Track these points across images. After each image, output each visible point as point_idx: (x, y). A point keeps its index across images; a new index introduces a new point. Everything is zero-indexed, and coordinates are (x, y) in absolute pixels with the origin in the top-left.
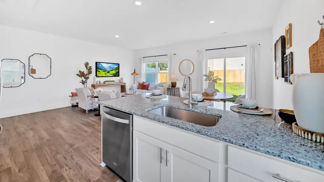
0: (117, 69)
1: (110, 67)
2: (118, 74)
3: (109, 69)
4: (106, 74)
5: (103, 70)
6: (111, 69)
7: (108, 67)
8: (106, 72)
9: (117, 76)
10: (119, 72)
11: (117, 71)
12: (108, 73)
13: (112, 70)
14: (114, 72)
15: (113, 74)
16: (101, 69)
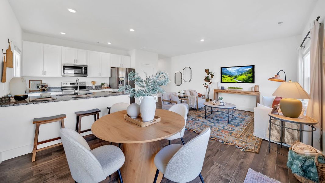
0: (250, 73)
1: (238, 71)
2: (252, 79)
3: (237, 74)
4: (232, 80)
5: (228, 75)
6: (240, 73)
7: (235, 71)
8: (233, 77)
9: (249, 82)
10: (253, 77)
11: (250, 75)
12: (235, 78)
13: (241, 75)
14: (244, 77)
15: (244, 79)
16: (226, 75)
